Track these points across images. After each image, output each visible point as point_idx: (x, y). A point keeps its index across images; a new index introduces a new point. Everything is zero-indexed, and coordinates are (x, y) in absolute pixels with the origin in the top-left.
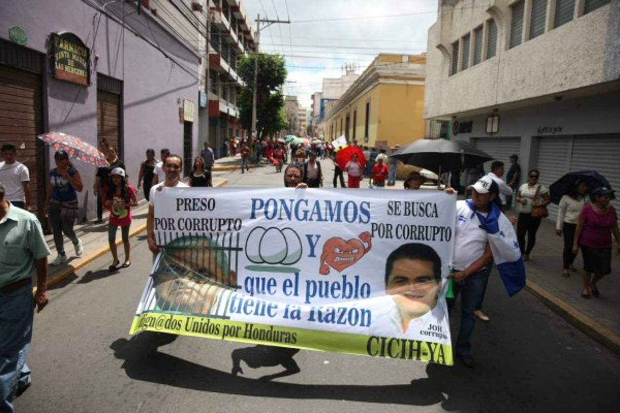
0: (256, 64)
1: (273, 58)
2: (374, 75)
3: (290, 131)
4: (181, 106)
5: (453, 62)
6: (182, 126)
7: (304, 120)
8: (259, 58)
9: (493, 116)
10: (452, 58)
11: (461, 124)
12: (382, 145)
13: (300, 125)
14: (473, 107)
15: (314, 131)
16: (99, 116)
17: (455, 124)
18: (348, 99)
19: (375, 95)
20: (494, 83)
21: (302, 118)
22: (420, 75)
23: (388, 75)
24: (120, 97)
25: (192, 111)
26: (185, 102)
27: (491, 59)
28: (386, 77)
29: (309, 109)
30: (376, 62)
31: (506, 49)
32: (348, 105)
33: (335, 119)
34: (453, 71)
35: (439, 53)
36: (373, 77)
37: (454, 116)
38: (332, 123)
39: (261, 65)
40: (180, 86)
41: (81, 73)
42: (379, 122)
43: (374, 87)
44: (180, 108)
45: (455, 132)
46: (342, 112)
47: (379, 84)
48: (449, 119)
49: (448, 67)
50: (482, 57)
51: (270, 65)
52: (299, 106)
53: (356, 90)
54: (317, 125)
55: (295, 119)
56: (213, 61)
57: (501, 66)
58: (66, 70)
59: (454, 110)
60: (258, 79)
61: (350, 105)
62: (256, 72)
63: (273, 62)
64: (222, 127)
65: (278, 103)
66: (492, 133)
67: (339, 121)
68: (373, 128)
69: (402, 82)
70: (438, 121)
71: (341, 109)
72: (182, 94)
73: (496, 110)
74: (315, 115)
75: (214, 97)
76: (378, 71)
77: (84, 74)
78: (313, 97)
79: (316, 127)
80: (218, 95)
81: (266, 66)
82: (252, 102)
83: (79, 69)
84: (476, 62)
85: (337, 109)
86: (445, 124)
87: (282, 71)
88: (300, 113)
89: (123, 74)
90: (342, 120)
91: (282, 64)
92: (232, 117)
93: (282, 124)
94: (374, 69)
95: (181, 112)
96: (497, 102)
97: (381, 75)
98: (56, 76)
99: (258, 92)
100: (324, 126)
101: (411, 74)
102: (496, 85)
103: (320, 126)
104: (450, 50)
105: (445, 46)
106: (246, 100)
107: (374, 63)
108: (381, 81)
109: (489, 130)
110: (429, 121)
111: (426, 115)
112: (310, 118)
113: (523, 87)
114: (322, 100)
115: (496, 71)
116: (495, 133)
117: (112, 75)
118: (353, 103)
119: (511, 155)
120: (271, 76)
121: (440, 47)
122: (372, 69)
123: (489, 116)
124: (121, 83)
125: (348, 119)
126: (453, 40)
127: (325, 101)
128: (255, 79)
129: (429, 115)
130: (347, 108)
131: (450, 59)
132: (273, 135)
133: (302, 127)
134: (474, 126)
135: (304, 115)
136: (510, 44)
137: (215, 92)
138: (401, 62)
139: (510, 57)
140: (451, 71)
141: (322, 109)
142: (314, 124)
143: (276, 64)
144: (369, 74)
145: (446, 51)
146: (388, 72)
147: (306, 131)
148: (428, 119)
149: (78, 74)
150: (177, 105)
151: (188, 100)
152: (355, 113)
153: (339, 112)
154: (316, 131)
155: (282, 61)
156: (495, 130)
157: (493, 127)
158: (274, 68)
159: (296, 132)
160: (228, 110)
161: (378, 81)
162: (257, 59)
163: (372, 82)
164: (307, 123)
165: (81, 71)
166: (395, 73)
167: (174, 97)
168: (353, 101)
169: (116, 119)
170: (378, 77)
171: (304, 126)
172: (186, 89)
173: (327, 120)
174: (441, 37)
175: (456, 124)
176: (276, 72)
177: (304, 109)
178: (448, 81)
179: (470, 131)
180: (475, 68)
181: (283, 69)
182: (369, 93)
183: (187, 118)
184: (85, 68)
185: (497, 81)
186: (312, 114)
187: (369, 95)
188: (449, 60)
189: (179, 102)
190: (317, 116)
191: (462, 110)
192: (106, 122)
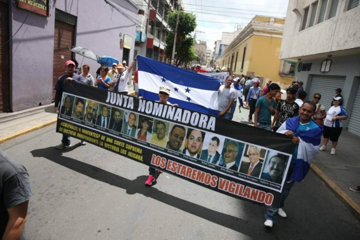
0: (178, 18)
1: (189, 15)
2: (251, 29)
3: (199, 62)
4: (122, 38)
5: (304, 21)
6: (122, 51)
7: (209, 57)
8: (180, 14)
9: (327, 60)
10: (303, 19)
11: (304, 64)
12: (250, 74)
13: (207, 59)
14: (314, 53)
15: (214, 63)
16: (57, 38)
17: (299, 65)
18: (234, 44)
19: (250, 42)
20: (331, 36)
21: (208, 55)
22: (280, 31)
23: (259, 30)
24: (74, 27)
25: (130, 42)
26: (125, 36)
27: (332, 19)
28: (258, 31)
29: (213, 50)
30: (253, 20)
31: (344, 11)
32: (234, 48)
33: (226, 56)
34: (303, 28)
35: (294, 15)
36: (250, 30)
37: (299, 59)
38: (224, 59)
39: (181, 19)
40: (122, 25)
41: (42, 7)
42: (251, 60)
43: (250, 37)
44: (121, 40)
45: (299, 69)
46: (230, 52)
47: (253, 35)
48: (296, 61)
49: (299, 25)
50: (325, 18)
51: (186, 19)
52: (207, 48)
53: (239, 39)
54: (216, 60)
55: (204, 55)
56: (152, 14)
57: (338, 23)
58: (28, 3)
59: (300, 54)
60: (178, 27)
61: (235, 48)
62: (177, 23)
63: (188, 17)
64: (155, 55)
65: (190, 43)
66: (324, 72)
67: (228, 57)
68: (246, 63)
69: (268, 35)
70: (289, 62)
71: (230, 50)
72: (123, 31)
73: (330, 56)
74: (216, 54)
75: (151, 37)
76: (253, 27)
77: (45, 8)
78: (216, 43)
79: (215, 61)
80: (154, 36)
81: (184, 20)
82: (173, 41)
83: (40, 4)
84: (320, 21)
85: (227, 51)
86: (293, 65)
87: (194, 24)
88: (207, 52)
89: (77, 13)
90: (229, 57)
91: (194, 19)
92: (162, 50)
93: (192, 57)
94: (251, 25)
95: (122, 42)
96: (331, 49)
97: (255, 29)
98: (18, 6)
99: (178, 35)
100: (220, 60)
101: (275, 30)
102: (332, 37)
103: (217, 61)
104: (302, 13)
105: (299, 10)
106: (170, 40)
107: (251, 21)
108: (255, 33)
109: (323, 70)
110: (283, 61)
111: (281, 57)
112: (213, 55)
113: (354, 39)
114: (221, 45)
115: (334, 28)
116: (327, 72)
117: (68, 12)
118: (237, 47)
119: (336, 89)
120: (187, 26)
121: (296, 10)
122: (250, 25)
123: (324, 60)
124: (76, 18)
125: (233, 57)
126: (306, 6)
127: (223, 46)
128: (177, 27)
129: (283, 57)
130: (233, 50)
131: (302, 19)
132: (187, 63)
133: (207, 61)
134: (312, 66)
135: (210, 54)
136: (348, 7)
137: (152, 33)
138: (269, 22)
139: (347, 17)
140: (301, 27)
141: (220, 50)
142: (214, 59)
143: (190, 18)
144: (248, 28)
145: (300, 14)
146: (260, 28)
147: (210, 63)
148: (282, 60)
149: (39, 7)
150: (119, 37)
151: (127, 35)
152: (237, 53)
153: (229, 52)
154: (215, 63)
155: (194, 17)
156: (327, 70)
157: (325, 68)
158: (188, 21)
159: (204, 63)
160: (159, 45)
161: (253, 33)
162: (178, 15)
163: (250, 33)
164: (211, 59)
165: (41, 5)
166: (264, 29)
167: (117, 32)
168: (237, 46)
169: (70, 41)
170: (253, 30)
171: (209, 60)
172: (127, 28)
173: (221, 57)
174: (297, 4)
175: (301, 65)
176: (190, 24)
177: (210, 50)
178: (298, 35)
179: (309, 70)
180: (318, 26)
181: (194, 22)
182: (246, 41)
183: (125, 46)
184: (46, 4)
185: (334, 35)
186: (214, 53)
187: (246, 42)
188: (300, 20)
189: (120, 36)
190: (216, 55)
191: (305, 55)
192: (62, 43)
